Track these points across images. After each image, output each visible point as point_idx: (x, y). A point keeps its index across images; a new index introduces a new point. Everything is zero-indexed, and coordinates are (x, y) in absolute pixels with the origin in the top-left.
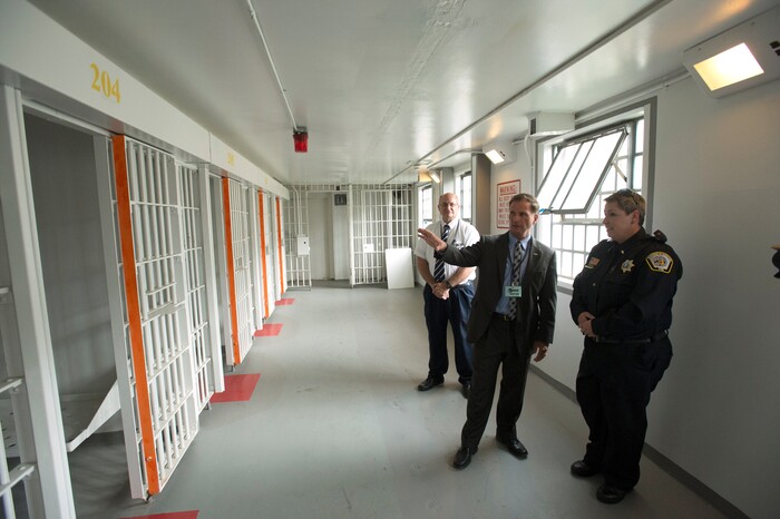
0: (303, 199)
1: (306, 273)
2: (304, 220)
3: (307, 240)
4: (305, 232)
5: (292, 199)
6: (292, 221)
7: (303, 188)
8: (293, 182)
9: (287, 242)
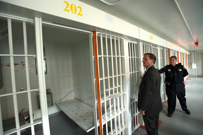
0: (194, 54)
1: (195, 73)
2: (195, 59)
3: (195, 64)
4: (195, 62)
5: (190, 54)
6: (191, 59)
7: (194, 51)
8: (191, 50)
9: (189, 65)
